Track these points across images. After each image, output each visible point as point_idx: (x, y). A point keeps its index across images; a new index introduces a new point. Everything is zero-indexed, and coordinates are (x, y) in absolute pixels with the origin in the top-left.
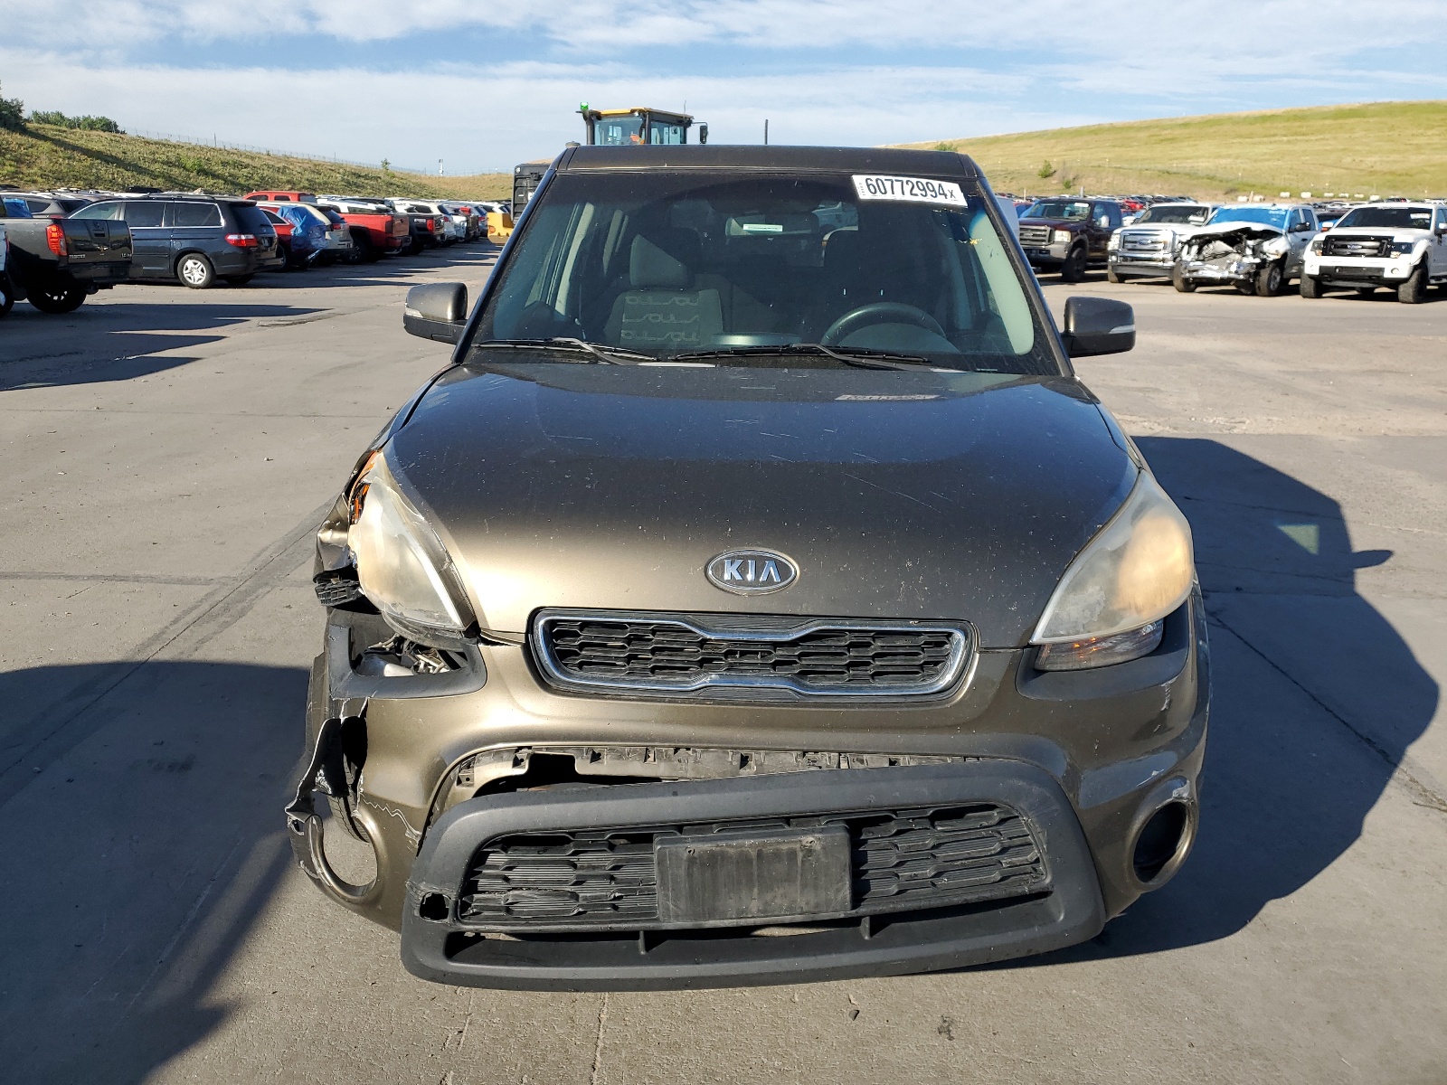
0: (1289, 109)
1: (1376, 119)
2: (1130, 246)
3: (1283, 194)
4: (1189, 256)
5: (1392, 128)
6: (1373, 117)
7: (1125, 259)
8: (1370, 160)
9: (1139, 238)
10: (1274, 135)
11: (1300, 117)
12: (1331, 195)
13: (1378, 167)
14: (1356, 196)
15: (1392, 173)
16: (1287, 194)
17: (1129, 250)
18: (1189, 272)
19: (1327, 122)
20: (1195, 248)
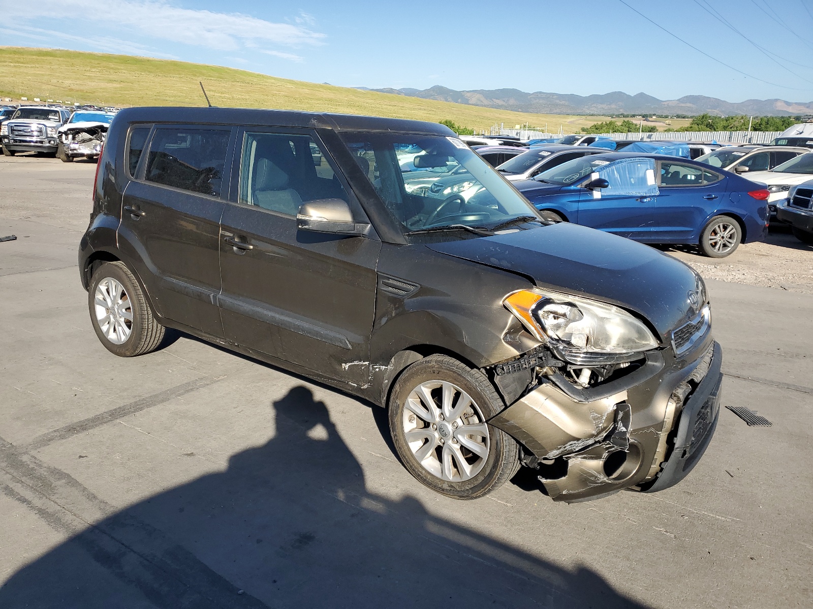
0: (9, 47)
1: (62, 59)
2: (16, 133)
3: (22, 98)
4: (67, 140)
5: (73, 65)
6: (60, 57)
7: (15, 141)
8: (67, 83)
9: (22, 128)
10: (5, 62)
11: (16, 52)
12: (52, 100)
13: (73, 87)
14: (66, 102)
15: (82, 91)
16: (26, 98)
17: (16, 135)
18: (71, 150)
19: (34, 57)
20: (70, 136)
